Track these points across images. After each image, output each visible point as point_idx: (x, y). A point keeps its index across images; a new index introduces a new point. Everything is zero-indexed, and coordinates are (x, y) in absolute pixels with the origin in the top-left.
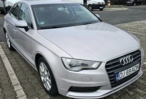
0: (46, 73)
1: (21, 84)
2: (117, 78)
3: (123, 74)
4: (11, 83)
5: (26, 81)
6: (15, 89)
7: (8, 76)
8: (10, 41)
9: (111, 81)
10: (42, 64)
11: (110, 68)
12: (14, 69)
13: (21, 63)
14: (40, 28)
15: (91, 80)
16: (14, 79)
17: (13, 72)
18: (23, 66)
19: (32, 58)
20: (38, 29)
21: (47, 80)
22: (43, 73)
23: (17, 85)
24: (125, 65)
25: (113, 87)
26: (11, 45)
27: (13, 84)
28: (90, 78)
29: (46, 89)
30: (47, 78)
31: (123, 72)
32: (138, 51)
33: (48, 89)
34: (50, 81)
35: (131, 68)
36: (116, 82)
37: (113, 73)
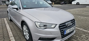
0: (26, 31)
1: (14, 36)
2: (65, 33)
3: (68, 31)
4: (9, 36)
5: (16, 35)
6: (11, 39)
7: (8, 32)
8: (10, 17)
9: (61, 35)
10: (24, 26)
11: (61, 28)
12: (11, 29)
13: (14, 27)
14: (24, 8)
15: (51, 34)
16: (11, 34)
17: (10, 31)
18: (15, 28)
19: (20, 24)
20: (23, 9)
21: (27, 34)
22: (25, 30)
23: (12, 37)
24: (69, 26)
25: (62, 38)
26: (10, 19)
27: (10, 36)
28: (51, 33)
29: (26, 39)
30: (27, 33)
31: (68, 30)
32: (74, 19)
33: (27, 39)
34: (28, 35)
35: (71, 28)
36: (64, 35)
37: (63, 31)
